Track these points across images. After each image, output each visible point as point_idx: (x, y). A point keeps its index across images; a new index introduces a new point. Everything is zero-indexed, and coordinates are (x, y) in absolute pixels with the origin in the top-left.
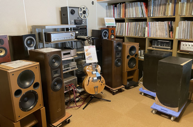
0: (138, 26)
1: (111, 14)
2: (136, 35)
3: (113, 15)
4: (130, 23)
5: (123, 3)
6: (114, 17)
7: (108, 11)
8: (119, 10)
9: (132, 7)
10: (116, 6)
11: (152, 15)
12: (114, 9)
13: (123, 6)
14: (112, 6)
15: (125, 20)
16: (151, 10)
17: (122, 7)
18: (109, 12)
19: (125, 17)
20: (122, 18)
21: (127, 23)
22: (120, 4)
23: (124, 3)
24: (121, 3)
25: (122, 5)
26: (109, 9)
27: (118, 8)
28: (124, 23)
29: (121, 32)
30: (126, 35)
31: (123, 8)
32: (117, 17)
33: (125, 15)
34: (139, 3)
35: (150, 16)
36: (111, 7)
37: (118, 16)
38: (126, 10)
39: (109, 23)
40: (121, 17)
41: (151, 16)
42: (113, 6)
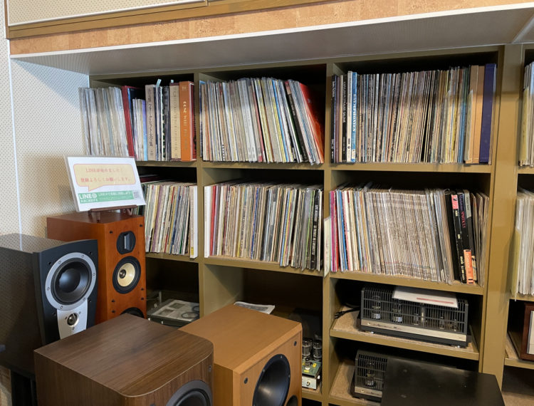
0: (274, 207)
1: (111, 133)
2: (261, 258)
3: (125, 142)
4: (223, 188)
5: (180, 78)
6: (132, 153)
7: (94, 115)
8: (160, 114)
9: (236, 105)
10: (140, 94)
11: (351, 156)
12: (129, 109)
13: (182, 96)
14: (117, 93)
15: (195, 169)
16: (345, 125)
17: (174, 101)
18: (98, 124)
19: (195, 156)
20: (178, 161)
21: (208, 190)
22: (166, 83)
23: (189, 77)
24: (169, 77)
25: (173, 89)
26: (102, 105)
27: (150, 104)
28: (194, 189)
29: (179, 236)
30: (207, 255)
31: (181, 107)
32: (147, 152)
33: (195, 148)
34: (276, 82)
35: (344, 157)
36: (109, 99)
37: (154, 148)
38: (203, 118)
39: (104, 189)
40: (176, 153)
41: (349, 160)
42: (124, 94)
